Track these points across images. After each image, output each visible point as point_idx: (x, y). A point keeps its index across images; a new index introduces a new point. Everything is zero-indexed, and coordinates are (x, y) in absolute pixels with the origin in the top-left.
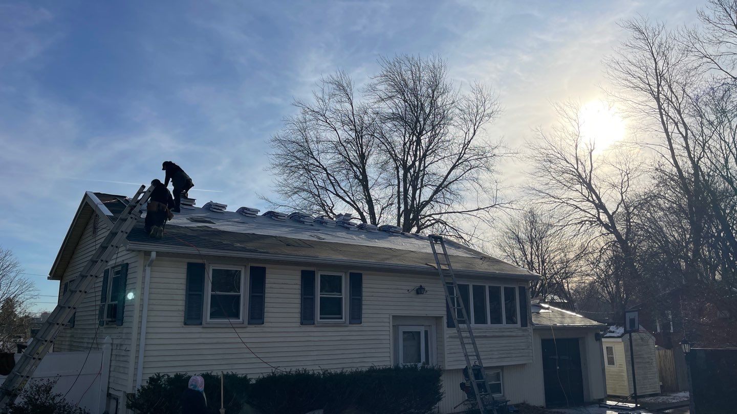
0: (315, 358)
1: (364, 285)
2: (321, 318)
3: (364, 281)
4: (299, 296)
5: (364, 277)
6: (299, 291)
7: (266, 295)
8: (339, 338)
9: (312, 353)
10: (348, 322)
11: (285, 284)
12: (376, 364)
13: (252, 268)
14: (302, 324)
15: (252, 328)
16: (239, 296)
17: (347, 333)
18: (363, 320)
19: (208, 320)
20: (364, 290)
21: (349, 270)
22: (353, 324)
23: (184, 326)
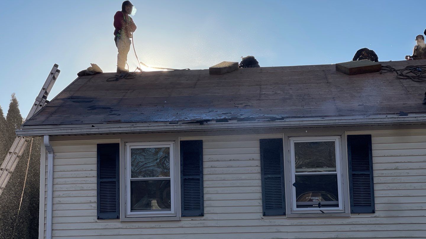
1: (375, 153)
2: (298, 206)
3: (374, 146)
4: (259, 176)
5: (374, 140)
6: (259, 169)
7: (205, 178)
10: (348, 210)
13: (183, 143)
14: (265, 214)
15: (187, 222)
17: (347, 228)
18: (377, 207)
19: (129, 213)
21: (346, 132)
22: (359, 213)
23: (98, 221)
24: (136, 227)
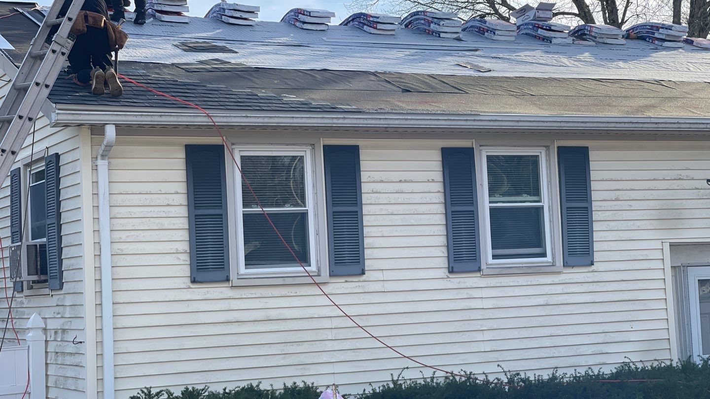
0: (487, 347)
1: (593, 175)
2: (495, 257)
3: (593, 165)
4: (441, 208)
5: (592, 155)
6: (440, 198)
7: (365, 209)
8: (541, 300)
9: (479, 336)
10: (560, 262)
11: (406, 181)
12: (635, 358)
13: (328, 150)
14: (451, 271)
15: (339, 286)
16: (304, 216)
17: (559, 289)
18: (597, 256)
19: (243, 270)
20: (594, 185)
21: (555, 141)
22: (573, 267)
23: (192, 286)
24: (257, 296)
